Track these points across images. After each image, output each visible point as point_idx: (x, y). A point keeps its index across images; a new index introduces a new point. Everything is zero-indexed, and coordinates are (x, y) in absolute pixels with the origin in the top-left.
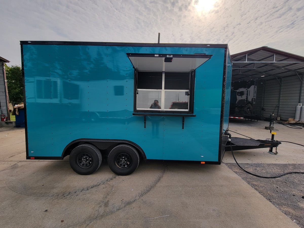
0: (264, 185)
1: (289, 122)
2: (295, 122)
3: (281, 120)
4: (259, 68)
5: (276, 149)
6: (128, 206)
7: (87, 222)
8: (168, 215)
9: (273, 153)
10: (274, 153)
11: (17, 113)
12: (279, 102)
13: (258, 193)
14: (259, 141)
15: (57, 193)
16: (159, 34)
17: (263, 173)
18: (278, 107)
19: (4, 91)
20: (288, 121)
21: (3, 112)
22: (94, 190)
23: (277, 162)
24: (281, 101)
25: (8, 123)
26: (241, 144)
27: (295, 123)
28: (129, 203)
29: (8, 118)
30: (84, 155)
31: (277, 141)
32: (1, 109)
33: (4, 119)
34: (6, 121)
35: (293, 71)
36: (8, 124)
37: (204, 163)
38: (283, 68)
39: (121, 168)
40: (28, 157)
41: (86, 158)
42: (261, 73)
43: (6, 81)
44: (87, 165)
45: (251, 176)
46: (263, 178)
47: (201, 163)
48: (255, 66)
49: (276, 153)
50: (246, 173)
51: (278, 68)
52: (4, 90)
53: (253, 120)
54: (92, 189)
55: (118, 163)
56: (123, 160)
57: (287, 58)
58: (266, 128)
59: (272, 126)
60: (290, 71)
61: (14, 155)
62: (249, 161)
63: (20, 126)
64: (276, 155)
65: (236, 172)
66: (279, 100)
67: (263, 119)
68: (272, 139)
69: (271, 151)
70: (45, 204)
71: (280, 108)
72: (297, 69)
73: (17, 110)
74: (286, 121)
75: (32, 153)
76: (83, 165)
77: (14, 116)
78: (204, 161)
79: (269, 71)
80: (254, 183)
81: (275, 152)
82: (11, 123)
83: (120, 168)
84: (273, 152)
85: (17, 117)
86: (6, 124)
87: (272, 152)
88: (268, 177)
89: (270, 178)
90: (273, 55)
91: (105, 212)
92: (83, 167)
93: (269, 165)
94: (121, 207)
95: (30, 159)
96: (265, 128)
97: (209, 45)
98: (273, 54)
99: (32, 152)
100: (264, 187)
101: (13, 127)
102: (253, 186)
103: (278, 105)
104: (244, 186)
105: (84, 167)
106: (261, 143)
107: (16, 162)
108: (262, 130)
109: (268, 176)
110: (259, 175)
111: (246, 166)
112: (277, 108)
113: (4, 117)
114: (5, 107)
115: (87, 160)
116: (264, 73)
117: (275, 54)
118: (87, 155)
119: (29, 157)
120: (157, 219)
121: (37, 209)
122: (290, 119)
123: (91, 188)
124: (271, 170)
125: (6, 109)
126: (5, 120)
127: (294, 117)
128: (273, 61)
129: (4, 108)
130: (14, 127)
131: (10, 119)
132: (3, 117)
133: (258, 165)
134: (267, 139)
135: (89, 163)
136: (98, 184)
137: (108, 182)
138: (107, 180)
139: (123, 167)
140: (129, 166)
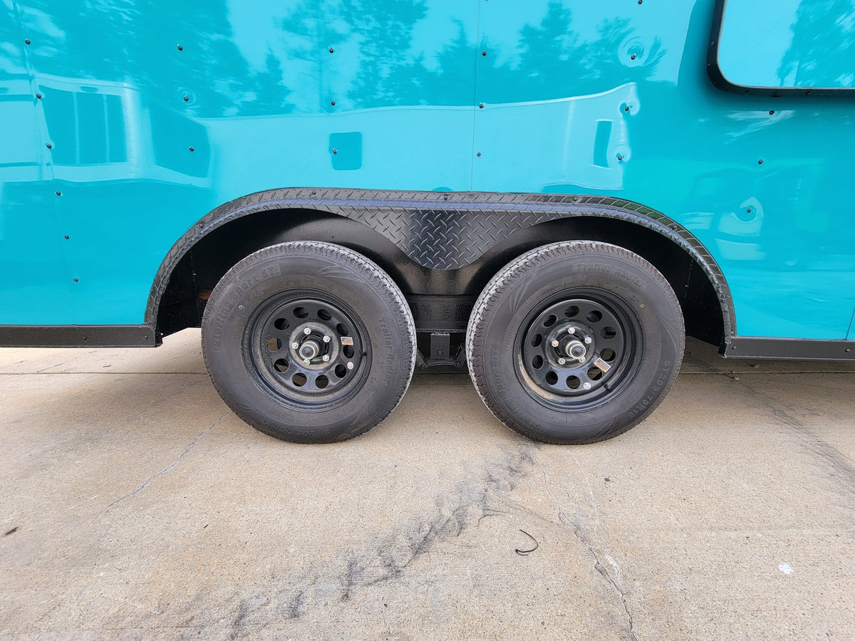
30: (300, 314)
39: (551, 397)
41: (316, 336)
44: (322, 381)
55: (536, 365)
76: (299, 378)
83: (546, 396)
92: (297, 397)
105: (305, 394)
118: (323, 316)
123: (415, 552)
135: (341, 371)
136: (447, 513)
137: (515, 496)
138: (491, 479)
139: (569, 390)
140: (603, 384)
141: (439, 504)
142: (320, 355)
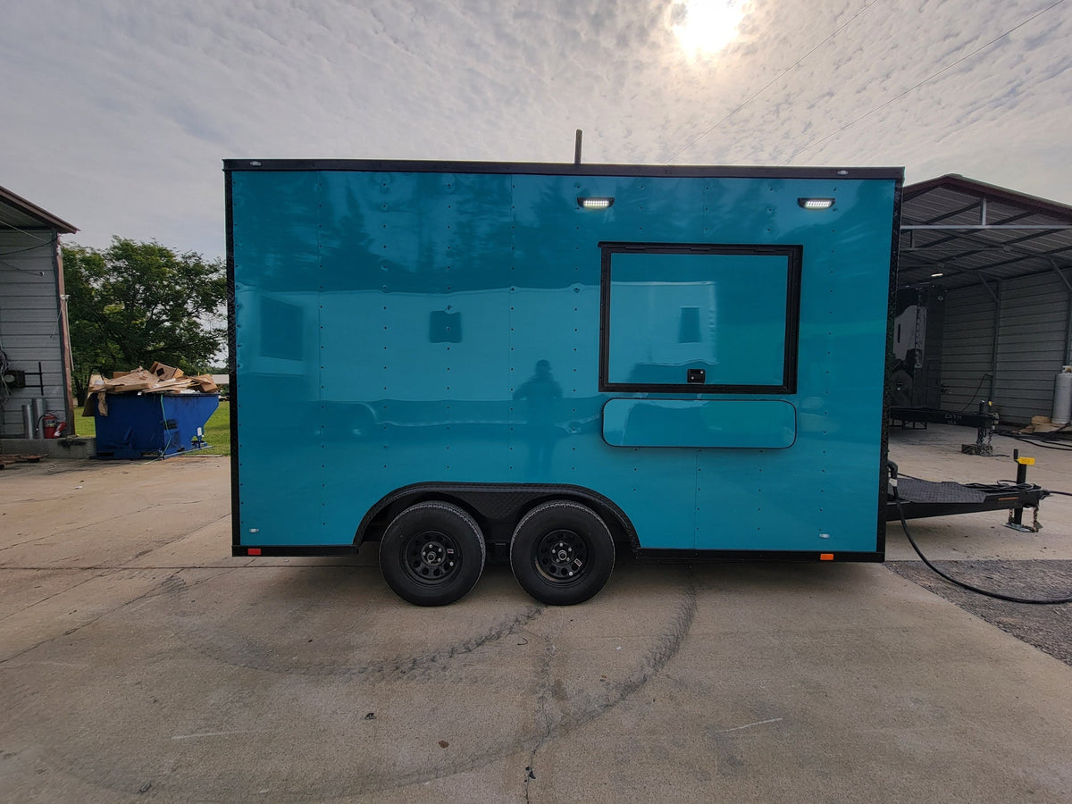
0: (1038, 624)
1: (1034, 429)
2: (1054, 429)
3: (1002, 423)
4: (926, 246)
5: (1035, 515)
6: (631, 696)
7: (526, 746)
8: (778, 719)
9: (1023, 527)
10: (1026, 527)
11: (102, 409)
12: (993, 362)
13: (1032, 648)
14: (975, 487)
15: (371, 663)
16: (579, 134)
17: (1017, 588)
18: (992, 379)
19: (58, 332)
20: (1031, 424)
21: (50, 404)
22: (488, 649)
23: (1048, 556)
24: (999, 357)
25: (70, 444)
26: (923, 497)
27: (1057, 432)
28: (630, 688)
29: (69, 427)
30: (429, 539)
31: (1035, 487)
32: (42, 394)
33: (55, 429)
34: (61, 436)
35: (1042, 256)
36: (69, 447)
37: (830, 557)
38: (1007, 248)
39: (553, 580)
40: (239, 550)
41: (435, 549)
42: (931, 264)
43: (63, 296)
44: (437, 572)
45: (986, 598)
46: (1026, 605)
47: (821, 559)
48: (913, 241)
49: (1036, 527)
50: (963, 590)
51: (991, 246)
52: (55, 330)
53: (910, 425)
54: (480, 648)
55: (544, 563)
56: (563, 552)
57: (1026, 212)
58: (967, 450)
59: (986, 440)
60: (1029, 255)
61: (145, 548)
62: (954, 552)
63: (112, 454)
64: (1036, 534)
65: (930, 589)
66: (994, 354)
67: (953, 420)
68: (1017, 483)
69: (1016, 520)
70: (353, 697)
71: (997, 384)
72: (1057, 251)
73: (102, 397)
74: (1024, 426)
75: (252, 533)
76: (426, 571)
77: (92, 420)
78: (832, 550)
79: (957, 256)
80: (1005, 619)
81: (1032, 525)
82: (81, 443)
83: (551, 579)
84: (1022, 523)
85: (101, 423)
86: (61, 448)
87: (1020, 523)
88: (1040, 599)
89: (1049, 603)
90: (979, 204)
91: (568, 714)
92: (424, 581)
93: (1027, 564)
94: (612, 699)
95: (247, 555)
96: (960, 450)
97: (844, 172)
98: (975, 199)
99: (253, 530)
100: (1041, 630)
101: (88, 457)
102: (1006, 628)
103: (990, 373)
104: (975, 627)
105: (428, 579)
106: (989, 494)
107: (171, 572)
108: (954, 456)
109: (1041, 597)
110: (1007, 594)
111: (955, 570)
112: (986, 384)
113: (53, 422)
114: (58, 387)
115: (439, 555)
116: (942, 265)
117: (985, 200)
118: (439, 539)
119: (242, 547)
120: (747, 731)
121: (335, 712)
122: (1037, 419)
123: (478, 645)
124: (1038, 580)
125: (63, 396)
126: (57, 434)
127: (1050, 414)
128: (981, 224)
129: (54, 392)
130: (91, 458)
131: (73, 432)
132: (51, 425)
133: (991, 566)
134: (1001, 483)
135: (447, 566)
136: (493, 633)
137: (525, 627)
138: (517, 620)
139: (562, 576)
140: (579, 572)
141: (491, 630)
142: (437, 558)
